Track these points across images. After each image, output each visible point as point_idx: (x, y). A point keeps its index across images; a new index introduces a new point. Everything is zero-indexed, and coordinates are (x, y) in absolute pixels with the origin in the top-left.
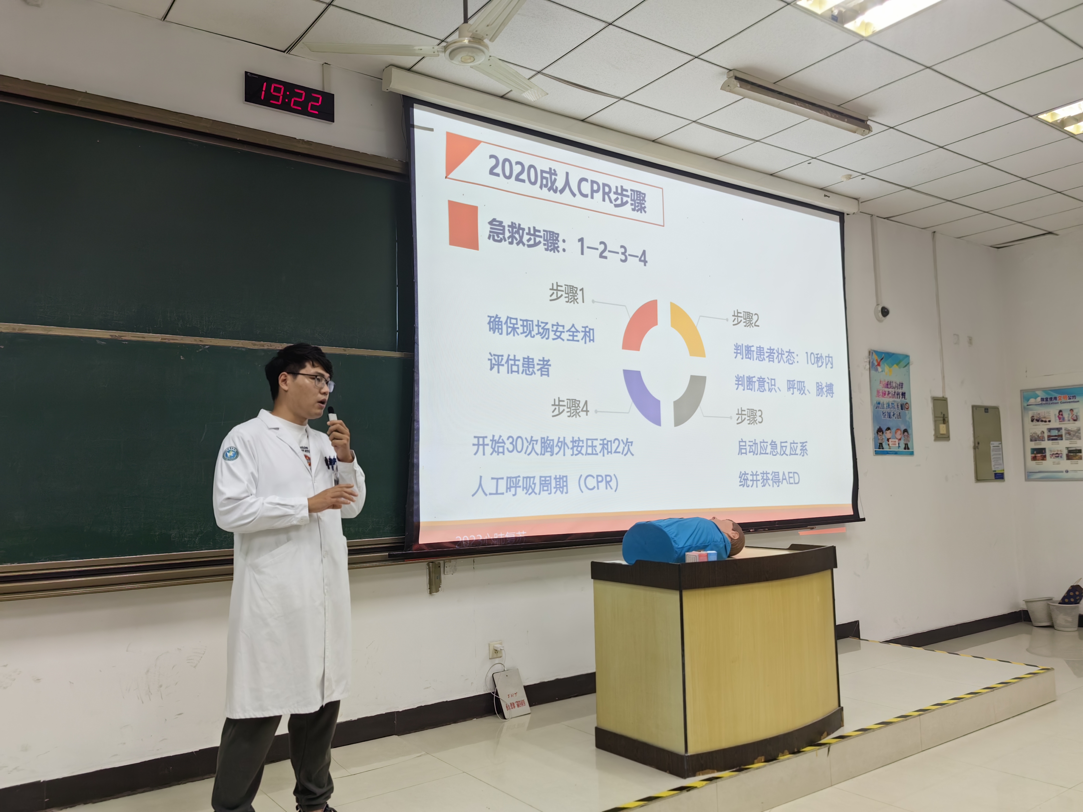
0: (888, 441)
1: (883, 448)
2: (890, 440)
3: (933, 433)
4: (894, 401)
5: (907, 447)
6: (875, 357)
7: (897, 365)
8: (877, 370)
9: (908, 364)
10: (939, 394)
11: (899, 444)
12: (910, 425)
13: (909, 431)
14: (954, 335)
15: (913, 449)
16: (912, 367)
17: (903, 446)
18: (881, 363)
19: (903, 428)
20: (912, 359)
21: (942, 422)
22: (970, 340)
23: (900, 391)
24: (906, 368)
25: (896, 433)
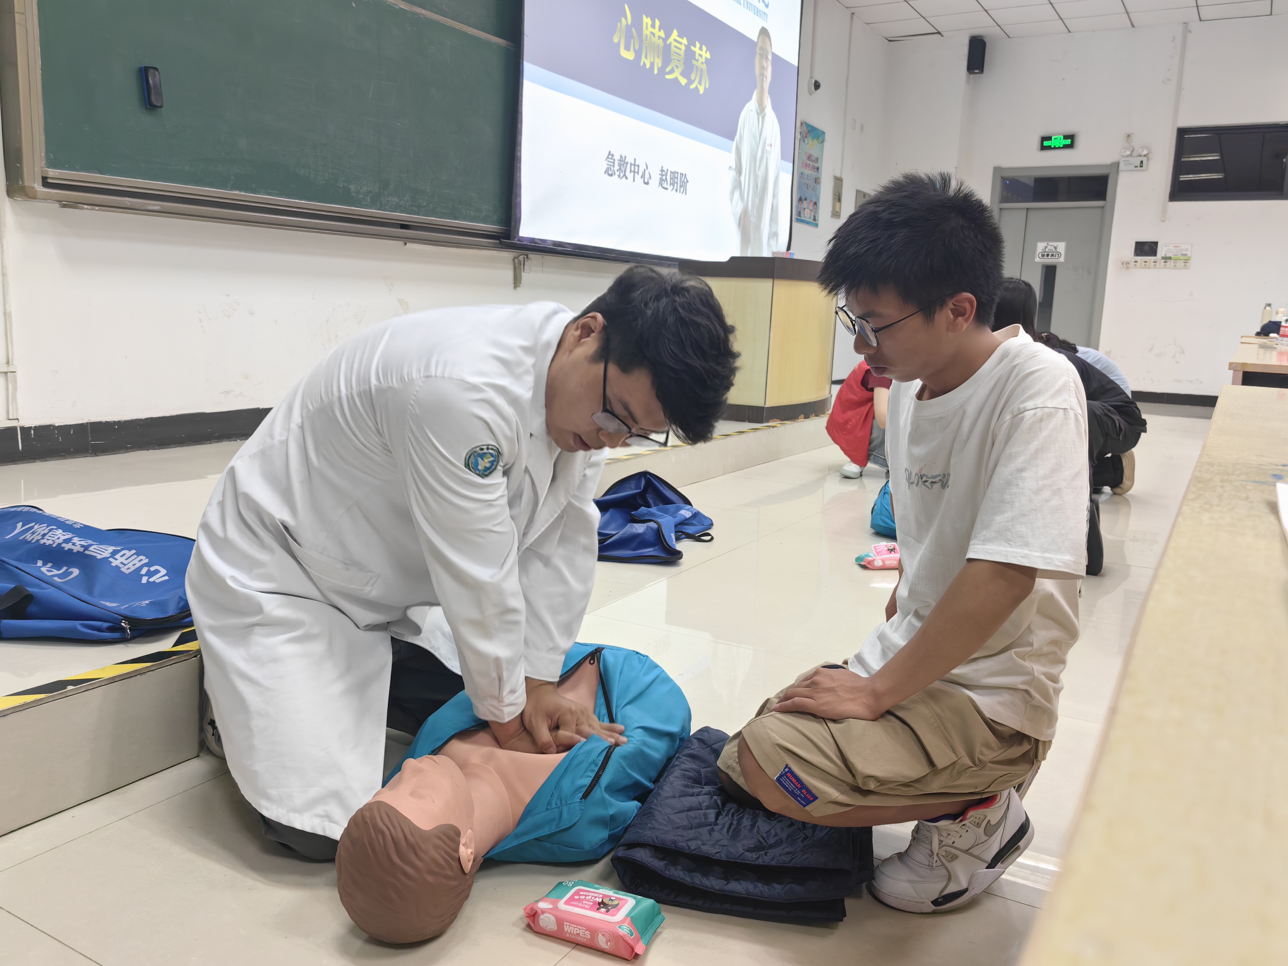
0: (804, 210)
1: (800, 217)
2: (806, 210)
3: (831, 209)
4: (811, 174)
5: (814, 220)
6: (805, 128)
7: (817, 139)
8: (804, 142)
9: (823, 141)
10: (838, 175)
11: (810, 214)
12: (818, 198)
13: (818, 204)
14: (854, 120)
15: (818, 222)
16: (826, 144)
17: (812, 217)
18: (808, 136)
19: (814, 201)
20: (827, 137)
21: (838, 200)
22: (862, 128)
23: (816, 165)
24: (823, 143)
25: (810, 203)
